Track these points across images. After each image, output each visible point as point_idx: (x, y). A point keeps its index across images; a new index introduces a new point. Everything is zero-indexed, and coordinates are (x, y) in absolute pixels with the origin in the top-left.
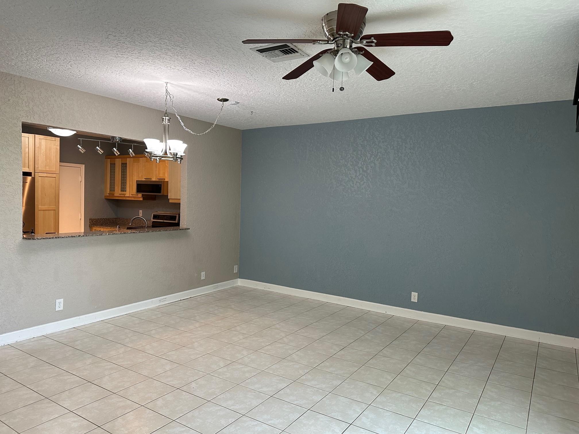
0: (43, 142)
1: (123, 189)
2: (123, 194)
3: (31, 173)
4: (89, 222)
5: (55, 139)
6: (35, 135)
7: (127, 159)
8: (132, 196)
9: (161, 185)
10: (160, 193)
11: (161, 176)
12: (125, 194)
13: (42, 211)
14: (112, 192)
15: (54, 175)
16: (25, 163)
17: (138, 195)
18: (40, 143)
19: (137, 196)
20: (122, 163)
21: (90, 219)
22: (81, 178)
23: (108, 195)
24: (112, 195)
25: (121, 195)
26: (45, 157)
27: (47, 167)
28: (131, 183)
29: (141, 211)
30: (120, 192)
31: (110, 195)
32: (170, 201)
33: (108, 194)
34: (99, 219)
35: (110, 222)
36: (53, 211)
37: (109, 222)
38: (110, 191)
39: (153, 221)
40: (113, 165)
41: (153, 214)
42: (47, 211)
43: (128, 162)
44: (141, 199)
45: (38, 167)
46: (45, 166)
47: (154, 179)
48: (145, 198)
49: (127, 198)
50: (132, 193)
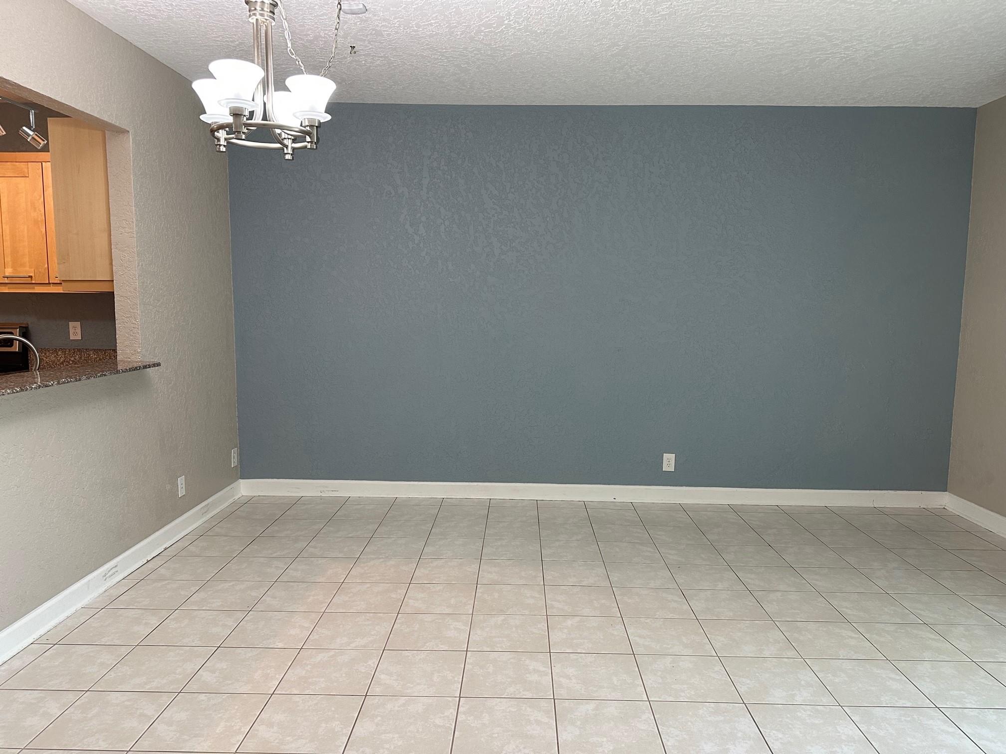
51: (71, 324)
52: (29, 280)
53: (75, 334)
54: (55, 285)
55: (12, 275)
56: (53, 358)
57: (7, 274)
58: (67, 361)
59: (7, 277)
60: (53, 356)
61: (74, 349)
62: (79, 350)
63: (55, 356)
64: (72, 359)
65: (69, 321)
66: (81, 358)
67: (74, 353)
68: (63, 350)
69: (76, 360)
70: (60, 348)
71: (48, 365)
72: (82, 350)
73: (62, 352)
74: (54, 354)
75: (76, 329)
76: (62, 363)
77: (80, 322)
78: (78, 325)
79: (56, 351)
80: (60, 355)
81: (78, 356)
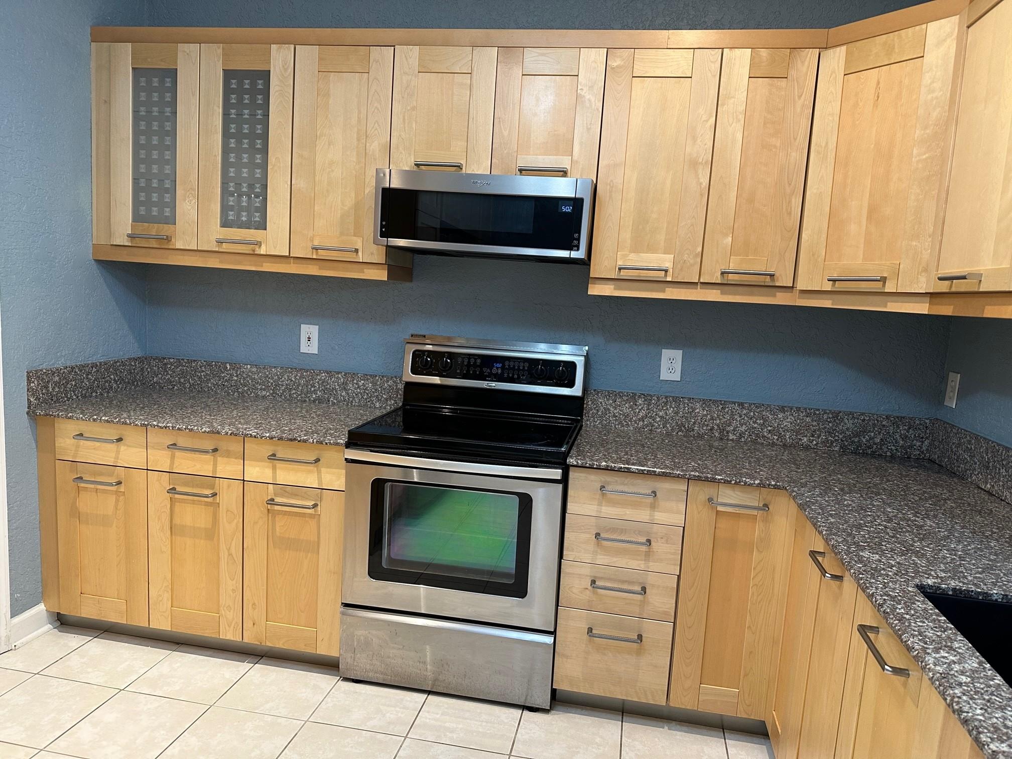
1: (242, 213)
2: (243, 243)
4: (30, 389)
7: (274, 47)
8: (306, 254)
9: (578, 202)
12: (259, 244)
14: (152, 229)
17: (356, 251)
20: (228, 75)
21: (34, 375)
24: (152, 244)
28: (300, 183)
29: (310, 331)
30: (216, 232)
32: (597, 290)
33: (122, 235)
34: (73, 368)
35: (122, 380)
37: (116, 381)
38: (137, 218)
40: (157, 81)
41: (415, 352)
44: (381, 275)
49: (264, 264)
50: (312, 241)
51: (665, 353)
53: (671, 370)
55: (630, 264)
56: (626, 408)
58: (651, 417)
60: (627, 405)
61: (666, 397)
62: (675, 399)
63: (631, 407)
64: (661, 414)
65: (662, 349)
66: (677, 413)
67: (666, 403)
68: (647, 398)
69: (667, 415)
70: (642, 394)
71: (616, 420)
72: (681, 399)
73: (645, 400)
74: (630, 403)
75: (674, 362)
76: (642, 419)
77: (682, 351)
78: (678, 354)
79: (633, 397)
80: (641, 404)
81: (672, 409)
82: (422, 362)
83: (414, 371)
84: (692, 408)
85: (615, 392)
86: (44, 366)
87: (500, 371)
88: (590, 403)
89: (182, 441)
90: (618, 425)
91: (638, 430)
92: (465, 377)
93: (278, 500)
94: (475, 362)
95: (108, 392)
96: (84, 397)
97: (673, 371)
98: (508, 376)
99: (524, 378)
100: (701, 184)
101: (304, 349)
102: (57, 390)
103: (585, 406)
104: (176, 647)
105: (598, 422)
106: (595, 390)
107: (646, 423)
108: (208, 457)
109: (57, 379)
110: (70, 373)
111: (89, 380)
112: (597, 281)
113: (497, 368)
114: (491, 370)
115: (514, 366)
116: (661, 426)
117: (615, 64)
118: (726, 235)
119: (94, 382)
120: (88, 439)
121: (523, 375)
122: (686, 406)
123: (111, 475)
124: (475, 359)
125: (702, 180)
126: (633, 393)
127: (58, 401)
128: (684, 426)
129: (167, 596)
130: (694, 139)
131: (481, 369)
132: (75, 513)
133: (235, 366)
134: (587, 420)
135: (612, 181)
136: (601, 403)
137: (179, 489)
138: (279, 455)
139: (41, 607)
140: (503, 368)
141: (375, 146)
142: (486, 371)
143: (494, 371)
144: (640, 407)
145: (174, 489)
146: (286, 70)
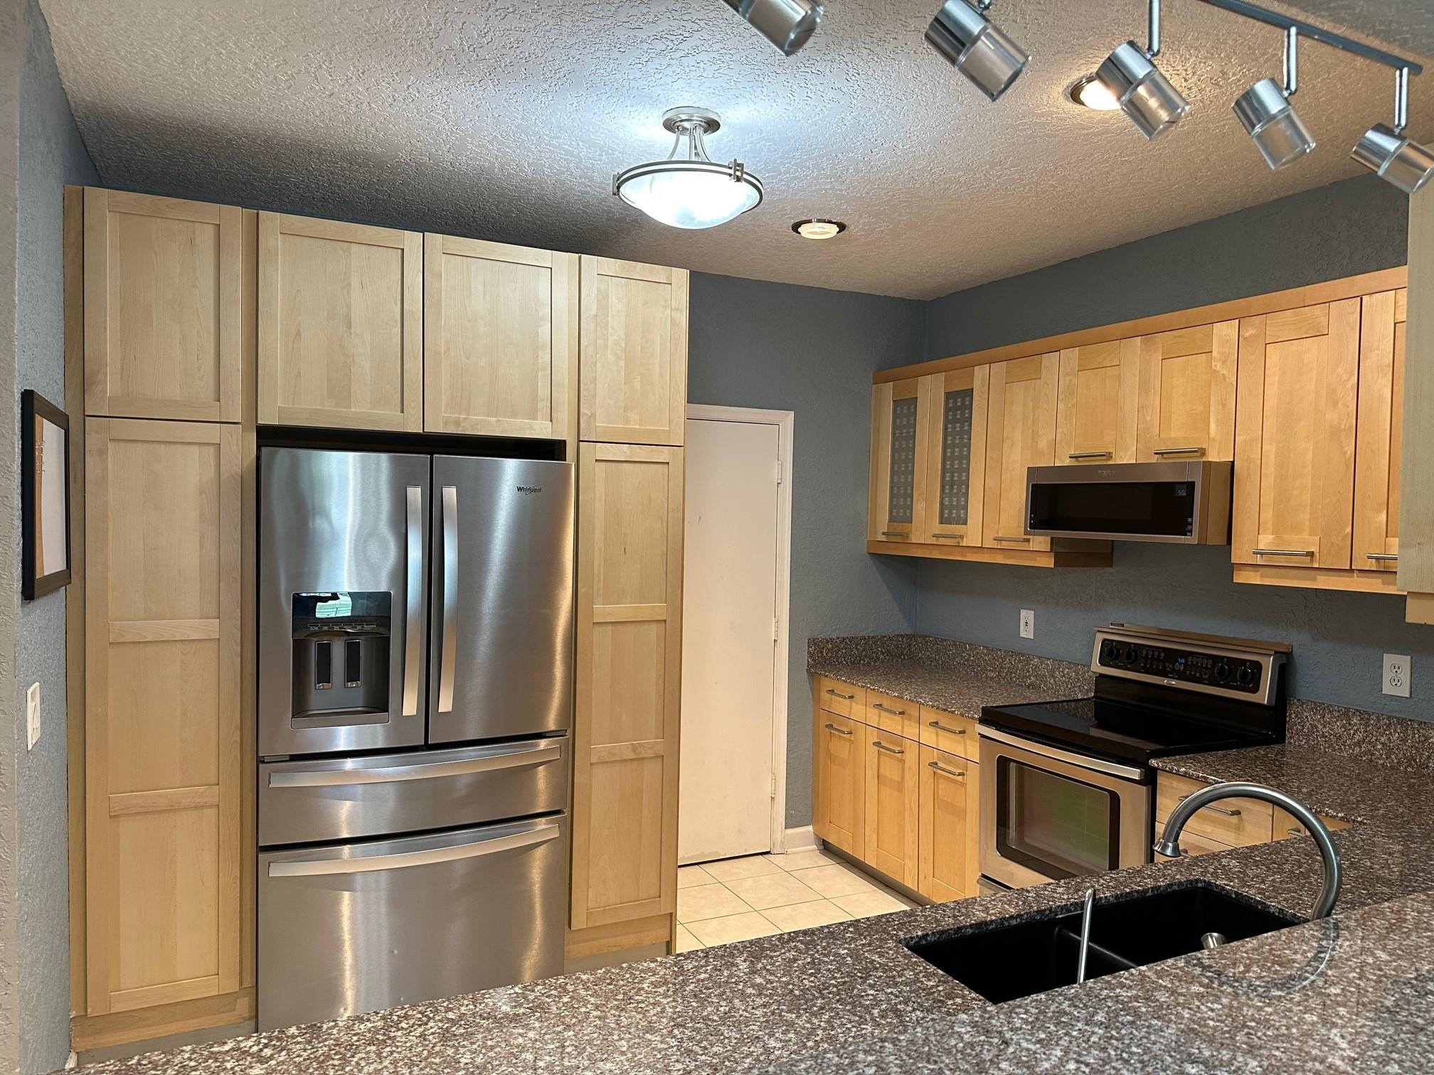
0: (617, 294)
1: (953, 511)
2: (954, 537)
3: (564, 442)
4: (809, 652)
5: (670, 276)
6: (580, 258)
7: (977, 368)
8: (994, 545)
9: (1191, 486)
10: (1184, 529)
11: (1178, 436)
12: (962, 537)
13: (609, 628)
14: (899, 527)
15: (663, 455)
16: (534, 399)
17: (1028, 540)
18: (603, 298)
19: (1024, 546)
20: (948, 395)
21: (813, 642)
22: (782, 469)
23: (884, 538)
24: (899, 539)
25: (942, 541)
26: (622, 363)
27: (633, 416)
28: (991, 483)
29: (1027, 616)
30: (937, 528)
31: (893, 539)
32: (1242, 577)
33: (883, 534)
34: (844, 639)
35: (889, 653)
36: (654, 627)
37: (883, 653)
38: (891, 520)
39: (1101, 675)
40: (906, 408)
41: (1104, 641)
42: (631, 628)
43: (978, 385)
44: (1048, 562)
45: (593, 416)
46: (626, 409)
47: (1126, 456)
48: (1065, 556)
49: (968, 555)
50: (998, 532)
51: (1389, 659)
52: (1306, 562)
53: (1396, 682)
54: (1362, 574)
55: (1273, 548)
56: (1338, 726)
57: (1261, 546)
58: (1370, 742)
59: (1262, 554)
60: (1338, 723)
61: (1389, 718)
62: (1401, 721)
63: (1344, 726)
64: (1382, 739)
65: (1384, 652)
66: (1404, 741)
67: (1389, 726)
68: (1364, 715)
69: (1390, 742)
70: (1357, 711)
71: (1326, 741)
72: (1409, 723)
73: (1362, 719)
74: (1342, 720)
75: (1399, 671)
76: (1359, 744)
77: (1409, 657)
78: (1404, 661)
79: (1346, 714)
80: (1356, 725)
81: (1397, 735)
82: (1111, 653)
83: (1102, 662)
84: (1424, 736)
85: (1323, 704)
86: (822, 636)
87: (1182, 668)
88: (1293, 716)
89: (886, 704)
90: (1328, 748)
91: (1355, 759)
92: (1148, 672)
93: (940, 764)
94: (1159, 656)
95: (875, 662)
96: (853, 663)
97: (1399, 684)
98: (1190, 673)
99: (1207, 677)
100: (1346, 452)
101: (1023, 634)
102: (830, 655)
103: (1288, 719)
104: (884, 887)
105: (1304, 741)
106: (1298, 700)
107: (1363, 749)
108: (898, 718)
109: (830, 646)
110: (841, 642)
111: (858, 650)
112: (1247, 568)
113: (1180, 664)
114: (1173, 665)
115: (1197, 663)
116: (1384, 756)
117: (1247, 334)
118: (1380, 512)
119: (862, 652)
120: (838, 695)
121: (1206, 674)
122: (1416, 732)
123: (847, 725)
124: (1160, 652)
125: (1346, 449)
126: (1345, 708)
127: (830, 664)
128: (1415, 761)
129: (875, 836)
130: (1335, 403)
131: (1164, 663)
132: (830, 755)
133: (974, 647)
134: (1291, 738)
135: (1249, 457)
136: (1307, 717)
137: (883, 744)
138: (941, 724)
139: (810, 828)
140: (1186, 664)
141: (1043, 443)
142: (1169, 666)
143: (1177, 666)
144: (1356, 728)
145: (879, 743)
146: (983, 386)
